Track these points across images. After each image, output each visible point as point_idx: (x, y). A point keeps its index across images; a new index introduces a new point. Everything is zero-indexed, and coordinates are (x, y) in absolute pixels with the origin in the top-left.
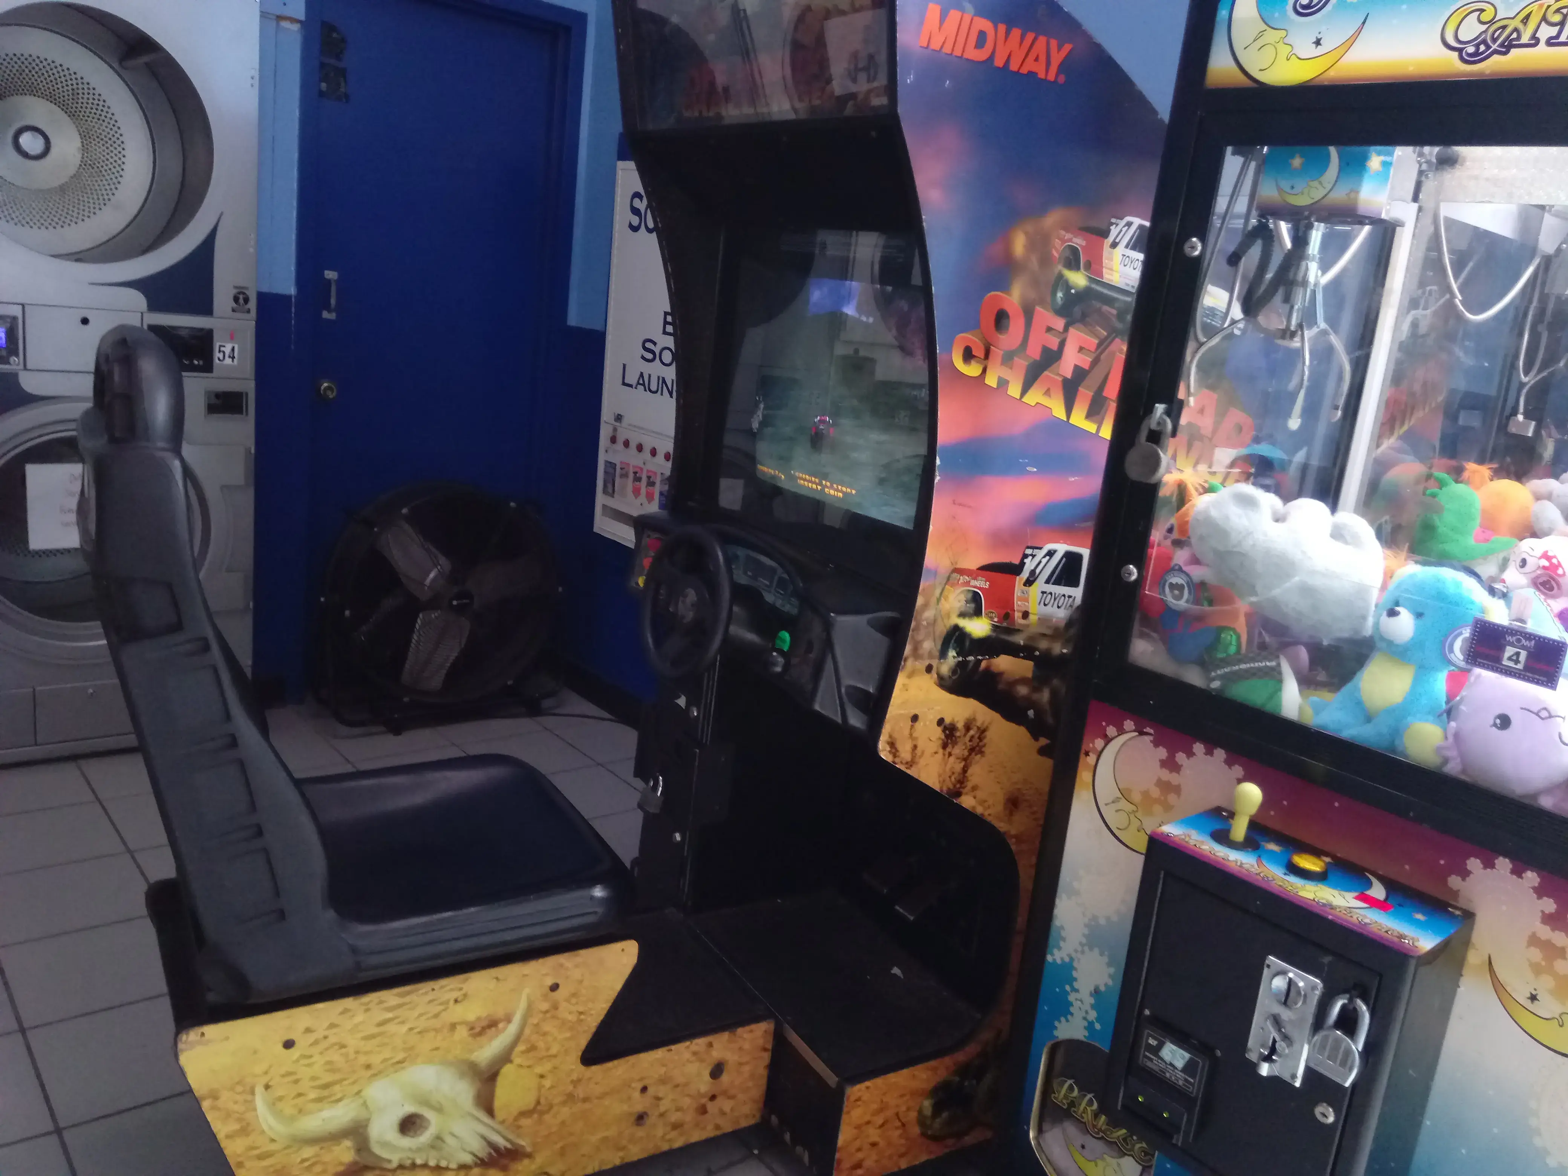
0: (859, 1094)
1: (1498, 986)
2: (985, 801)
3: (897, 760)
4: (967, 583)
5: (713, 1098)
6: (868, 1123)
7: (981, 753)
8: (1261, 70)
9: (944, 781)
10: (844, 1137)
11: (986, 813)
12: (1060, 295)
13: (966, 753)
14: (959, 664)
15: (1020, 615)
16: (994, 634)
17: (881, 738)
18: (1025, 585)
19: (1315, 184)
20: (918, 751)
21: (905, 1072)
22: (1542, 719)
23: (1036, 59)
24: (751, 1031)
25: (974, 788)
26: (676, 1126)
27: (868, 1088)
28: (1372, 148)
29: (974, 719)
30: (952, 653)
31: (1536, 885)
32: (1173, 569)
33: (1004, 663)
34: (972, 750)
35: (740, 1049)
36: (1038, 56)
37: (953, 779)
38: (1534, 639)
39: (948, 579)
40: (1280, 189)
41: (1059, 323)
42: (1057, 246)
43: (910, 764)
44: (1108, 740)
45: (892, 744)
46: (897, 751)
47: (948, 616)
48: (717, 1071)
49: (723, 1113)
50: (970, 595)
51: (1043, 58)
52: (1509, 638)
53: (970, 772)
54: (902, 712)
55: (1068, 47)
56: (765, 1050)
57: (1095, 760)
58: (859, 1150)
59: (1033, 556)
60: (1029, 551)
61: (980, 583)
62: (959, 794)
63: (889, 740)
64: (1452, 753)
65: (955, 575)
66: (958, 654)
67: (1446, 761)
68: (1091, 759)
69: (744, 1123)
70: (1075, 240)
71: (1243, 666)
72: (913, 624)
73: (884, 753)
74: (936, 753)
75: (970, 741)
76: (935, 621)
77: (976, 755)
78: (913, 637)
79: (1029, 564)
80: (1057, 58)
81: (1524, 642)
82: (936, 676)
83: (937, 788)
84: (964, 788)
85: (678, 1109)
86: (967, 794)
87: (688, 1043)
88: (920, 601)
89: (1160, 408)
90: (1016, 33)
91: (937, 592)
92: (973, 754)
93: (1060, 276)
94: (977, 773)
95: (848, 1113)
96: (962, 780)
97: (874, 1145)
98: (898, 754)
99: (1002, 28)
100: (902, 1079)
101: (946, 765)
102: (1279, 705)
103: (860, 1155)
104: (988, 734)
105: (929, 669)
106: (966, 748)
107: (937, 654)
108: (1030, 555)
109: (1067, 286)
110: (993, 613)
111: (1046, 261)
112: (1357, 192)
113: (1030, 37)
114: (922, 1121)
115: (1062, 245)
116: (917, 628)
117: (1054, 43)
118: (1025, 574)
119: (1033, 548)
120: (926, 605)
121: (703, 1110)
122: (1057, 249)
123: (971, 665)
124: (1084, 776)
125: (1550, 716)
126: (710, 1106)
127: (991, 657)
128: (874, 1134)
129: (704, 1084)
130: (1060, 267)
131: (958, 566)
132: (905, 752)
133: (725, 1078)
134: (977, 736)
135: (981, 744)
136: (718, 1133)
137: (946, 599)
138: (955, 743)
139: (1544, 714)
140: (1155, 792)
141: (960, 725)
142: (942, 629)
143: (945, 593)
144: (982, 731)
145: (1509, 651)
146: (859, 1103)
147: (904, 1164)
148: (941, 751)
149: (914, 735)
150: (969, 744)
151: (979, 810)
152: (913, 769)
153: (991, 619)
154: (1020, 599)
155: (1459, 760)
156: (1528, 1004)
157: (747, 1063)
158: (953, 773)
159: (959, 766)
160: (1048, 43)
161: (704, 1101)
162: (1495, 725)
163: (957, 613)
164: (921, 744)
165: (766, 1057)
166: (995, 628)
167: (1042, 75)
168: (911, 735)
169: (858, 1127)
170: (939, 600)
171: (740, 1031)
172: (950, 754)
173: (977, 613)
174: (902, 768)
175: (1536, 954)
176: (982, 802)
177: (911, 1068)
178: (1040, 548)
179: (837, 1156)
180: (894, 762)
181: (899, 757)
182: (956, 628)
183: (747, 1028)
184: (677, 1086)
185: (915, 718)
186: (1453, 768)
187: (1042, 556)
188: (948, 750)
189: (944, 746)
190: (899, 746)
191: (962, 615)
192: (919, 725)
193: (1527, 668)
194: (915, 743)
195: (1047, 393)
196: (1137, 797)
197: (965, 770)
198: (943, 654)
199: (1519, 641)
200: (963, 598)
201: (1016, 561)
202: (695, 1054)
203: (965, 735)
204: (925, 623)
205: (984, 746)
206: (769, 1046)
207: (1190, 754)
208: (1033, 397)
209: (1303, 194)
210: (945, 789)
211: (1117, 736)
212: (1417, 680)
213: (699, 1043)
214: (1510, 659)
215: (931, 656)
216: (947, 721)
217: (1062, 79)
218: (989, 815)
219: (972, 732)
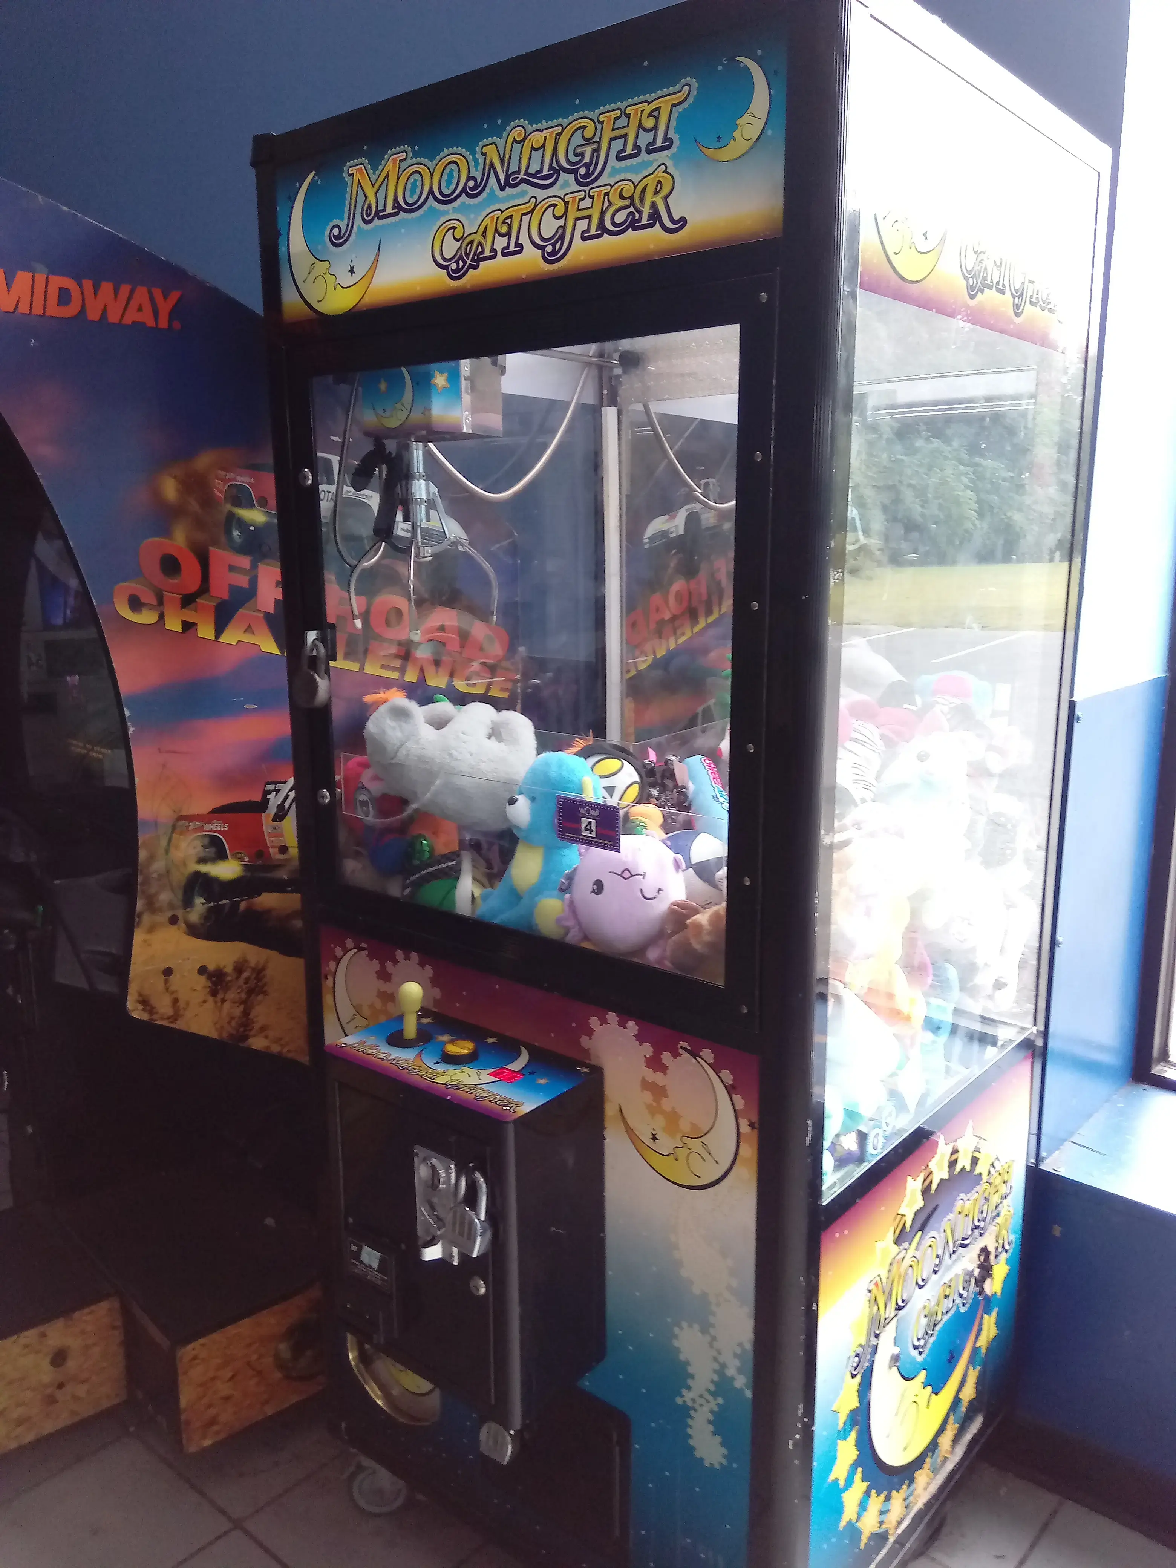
0: (194, 1352)
1: (630, 1131)
2: (281, 1039)
3: (155, 1017)
4: (201, 829)
5: (61, 1386)
6: (213, 1379)
7: (265, 993)
8: (319, 301)
9: (222, 1027)
10: (186, 1396)
11: (285, 1050)
12: (236, 533)
13: (243, 996)
14: (210, 910)
15: (277, 850)
16: (249, 874)
17: (129, 998)
18: (274, 820)
19: (398, 406)
20: (181, 1004)
21: (246, 1322)
22: (626, 879)
23: (140, 309)
24: (91, 1313)
25: (263, 1029)
26: (20, 1422)
27: (203, 1345)
28: (433, 366)
29: (246, 961)
30: (199, 901)
31: (636, 1032)
32: (359, 788)
33: (268, 900)
34: (250, 992)
35: (83, 1332)
36: (140, 305)
37: (233, 1023)
38: (598, 808)
39: (174, 828)
40: (377, 414)
41: (245, 562)
42: (220, 487)
43: (175, 1017)
44: (338, 961)
45: (144, 1002)
46: (153, 1008)
47: (185, 864)
48: (59, 1358)
49: (76, 1398)
50: (206, 841)
51: (147, 308)
52: (582, 811)
53: (253, 1014)
54: (148, 968)
55: (175, 296)
56: (114, 1328)
57: (332, 981)
58: (210, 1406)
59: (278, 791)
60: (270, 787)
61: (217, 827)
62: (245, 1038)
63: (141, 999)
64: (570, 923)
65: (181, 823)
66: (208, 900)
67: (567, 930)
68: (329, 982)
69: (105, 1404)
70: (239, 478)
71: (430, 870)
72: (140, 879)
73: (137, 1013)
74: (205, 1002)
75: (246, 983)
76: (168, 872)
77: (257, 995)
78: (143, 892)
79: (274, 800)
80: (165, 307)
81: (593, 812)
82: (184, 926)
83: (215, 1035)
84: (251, 1030)
85: (18, 1405)
86: (254, 1036)
87: (15, 1337)
88: (142, 854)
89: (312, 636)
90: (107, 287)
91: (164, 843)
92: (253, 995)
93: (231, 516)
94: (262, 1013)
95: (185, 1373)
96: (246, 1023)
97: (227, 1399)
98: (154, 1010)
99: (88, 284)
100: (244, 1328)
101: (220, 1011)
102: (453, 902)
103: (212, 1412)
104: (269, 972)
105: (173, 920)
106: (242, 991)
107: (180, 903)
108: (273, 790)
109: (242, 524)
110: (241, 853)
111: (208, 501)
112: (430, 410)
113: (125, 289)
114: (280, 1364)
115: (225, 485)
116: (147, 881)
117: (158, 294)
118: (272, 810)
119: (275, 783)
120: (152, 858)
121: (51, 1400)
122: (219, 490)
123: (227, 909)
124: (328, 999)
125: (632, 876)
126: (59, 1394)
127: (251, 896)
128: (223, 1388)
129: (46, 1374)
130: (228, 507)
131: (184, 813)
132: (164, 1007)
133: (71, 1364)
134: (254, 976)
135: (260, 984)
136: (77, 1419)
137: (177, 847)
138: (227, 989)
139: (627, 874)
140: (378, 1004)
141: (229, 969)
142: (179, 877)
143: (173, 841)
144: (259, 972)
145: (585, 822)
146: (197, 1361)
147: (270, 1411)
148: (211, 999)
149: (172, 988)
150: (244, 986)
151: (275, 1049)
152: (178, 1022)
153: (241, 859)
154: (270, 835)
155: (577, 929)
156: (649, 1142)
157: (95, 1344)
158: (232, 1018)
159: (238, 1011)
160: (150, 294)
161: (49, 1391)
162: (593, 891)
163: (195, 859)
164: (183, 997)
165: (117, 1336)
166: (246, 867)
167: (151, 323)
168: (167, 989)
169: (202, 1385)
170: (167, 851)
171: (77, 1315)
172: (223, 1001)
173: (221, 856)
174: (164, 1023)
175: (648, 1097)
176: (278, 1040)
177: (254, 1316)
178: (285, 782)
179: (183, 1417)
180: (152, 1020)
181: (157, 1013)
182: (198, 874)
183: (86, 1310)
184: (11, 1383)
185: (168, 972)
186: (573, 938)
187: (289, 789)
188: (220, 996)
189: (214, 993)
190: (154, 1002)
191: (202, 860)
192: (174, 979)
193: (599, 836)
194: (174, 996)
195: (249, 629)
196: (366, 1012)
197: (246, 1013)
198: (188, 903)
199: (588, 811)
200: (198, 844)
201: (257, 797)
202: (26, 1346)
203: (238, 978)
204: (155, 875)
205: (265, 985)
206: (118, 1323)
207: (395, 962)
208: (230, 637)
209: (392, 416)
210: (225, 1035)
211: (344, 955)
212: (547, 859)
213: (30, 1335)
214: (586, 829)
215: (171, 906)
216: (211, 967)
217: (177, 325)
218: (289, 1051)
219: (246, 975)
